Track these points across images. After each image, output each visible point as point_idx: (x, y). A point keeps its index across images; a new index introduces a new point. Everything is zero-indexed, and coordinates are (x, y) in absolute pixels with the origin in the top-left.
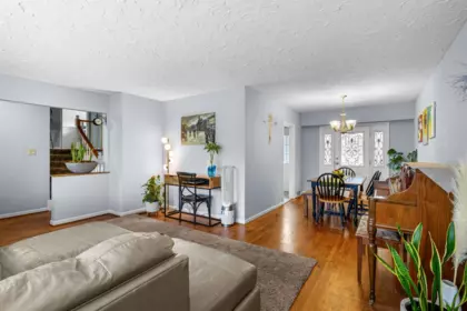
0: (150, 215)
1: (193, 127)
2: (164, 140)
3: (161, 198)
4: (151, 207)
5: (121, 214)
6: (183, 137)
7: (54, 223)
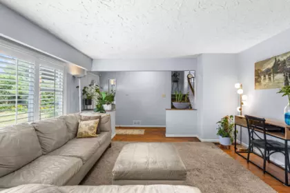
0: (223, 147)
1: (268, 70)
2: (237, 86)
3: (232, 135)
4: (223, 141)
5: (202, 140)
6: (257, 81)
7: (167, 135)
